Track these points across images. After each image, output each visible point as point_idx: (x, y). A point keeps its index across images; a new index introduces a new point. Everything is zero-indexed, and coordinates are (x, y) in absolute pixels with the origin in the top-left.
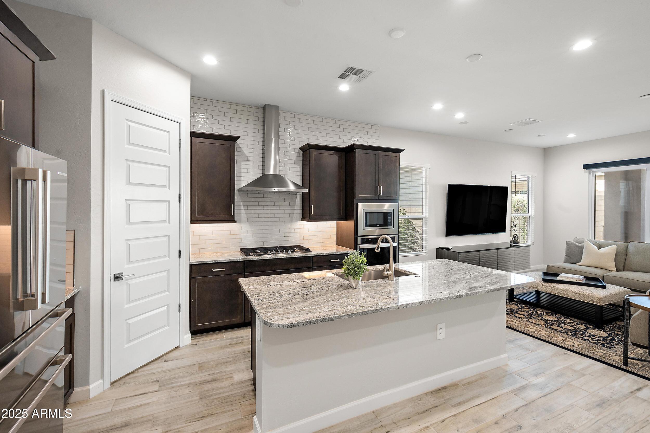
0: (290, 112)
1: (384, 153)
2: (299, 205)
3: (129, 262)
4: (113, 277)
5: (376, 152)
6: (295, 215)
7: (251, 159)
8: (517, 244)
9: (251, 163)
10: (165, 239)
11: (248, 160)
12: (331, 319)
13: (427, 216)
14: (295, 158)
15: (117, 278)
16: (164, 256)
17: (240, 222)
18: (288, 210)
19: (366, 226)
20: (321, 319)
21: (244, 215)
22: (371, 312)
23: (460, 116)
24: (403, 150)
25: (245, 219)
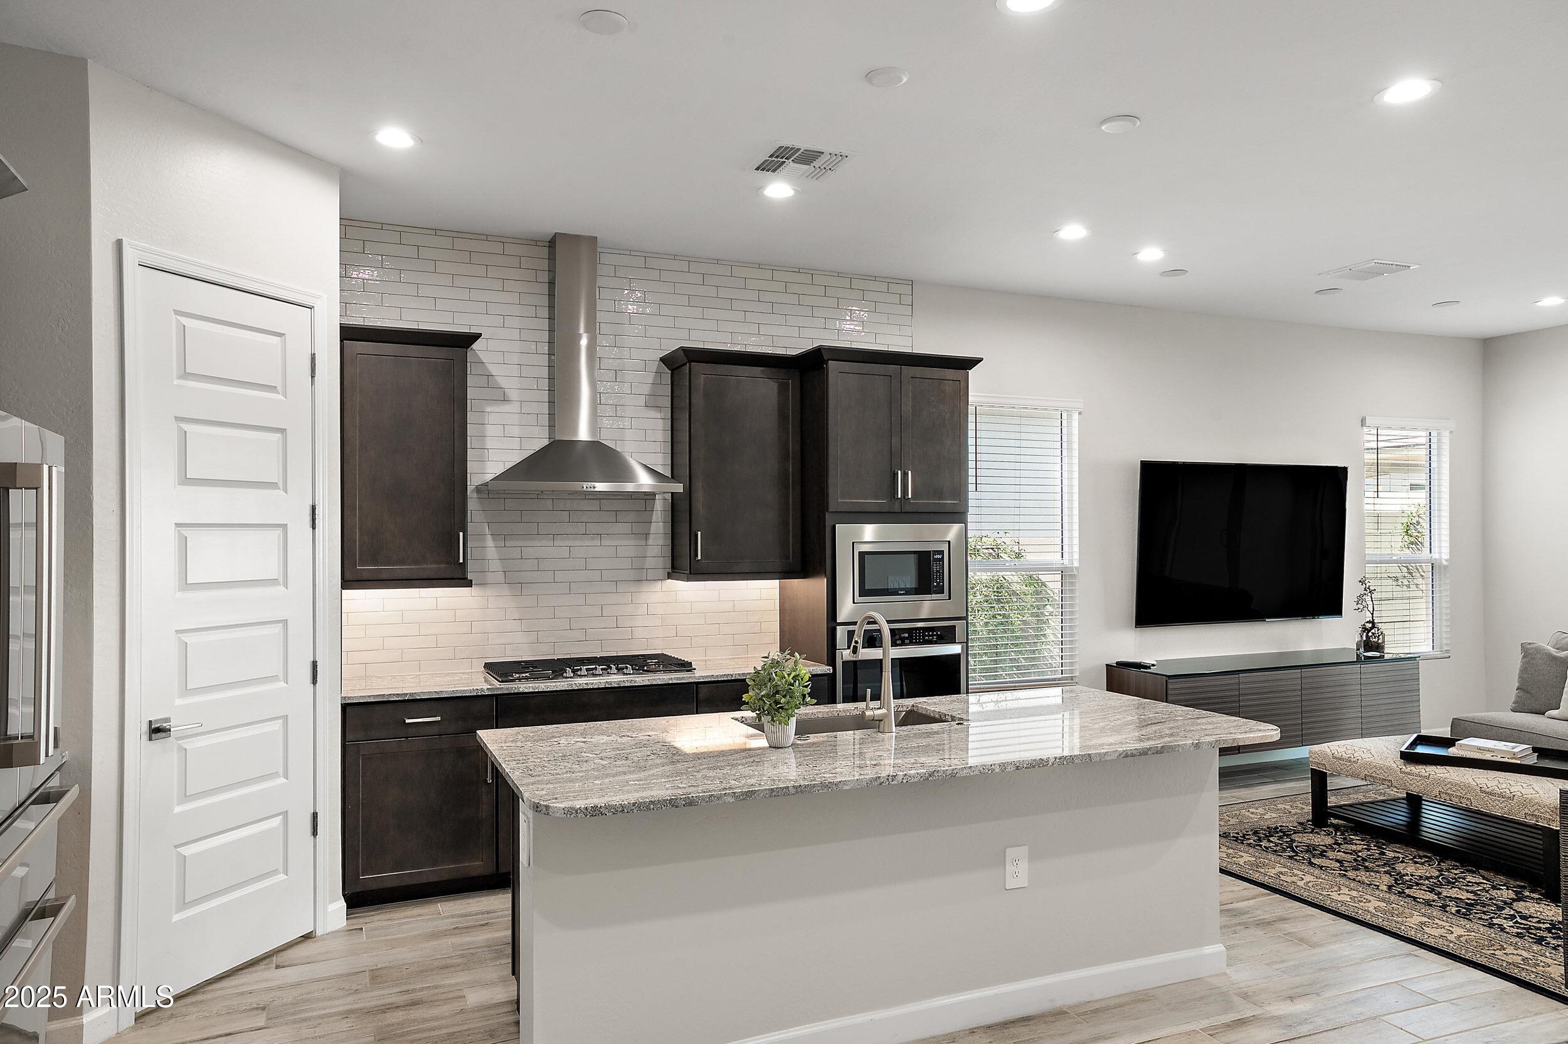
0: (631, 252)
1: (918, 371)
2: (661, 531)
3: (186, 691)
4: (145, 728)
5: (892, 368)
6: (650, 562)
7: (513, 395)
8: (1377, 654)
9: (513, 408)
10: (277, 629)
11: (505, 400)
12: (690, 803)
13: (1076, 564)
14: (646, 389)
15: (157, 731)
16: (273, 678)
17: (483, 584)
18: (627, 547)
19: (864, 592)
20: (667, 800)
21: (495, 565)
22: (792, 791)
23: (1151, 254)
24: (979, 360)
25: (500, 577)
